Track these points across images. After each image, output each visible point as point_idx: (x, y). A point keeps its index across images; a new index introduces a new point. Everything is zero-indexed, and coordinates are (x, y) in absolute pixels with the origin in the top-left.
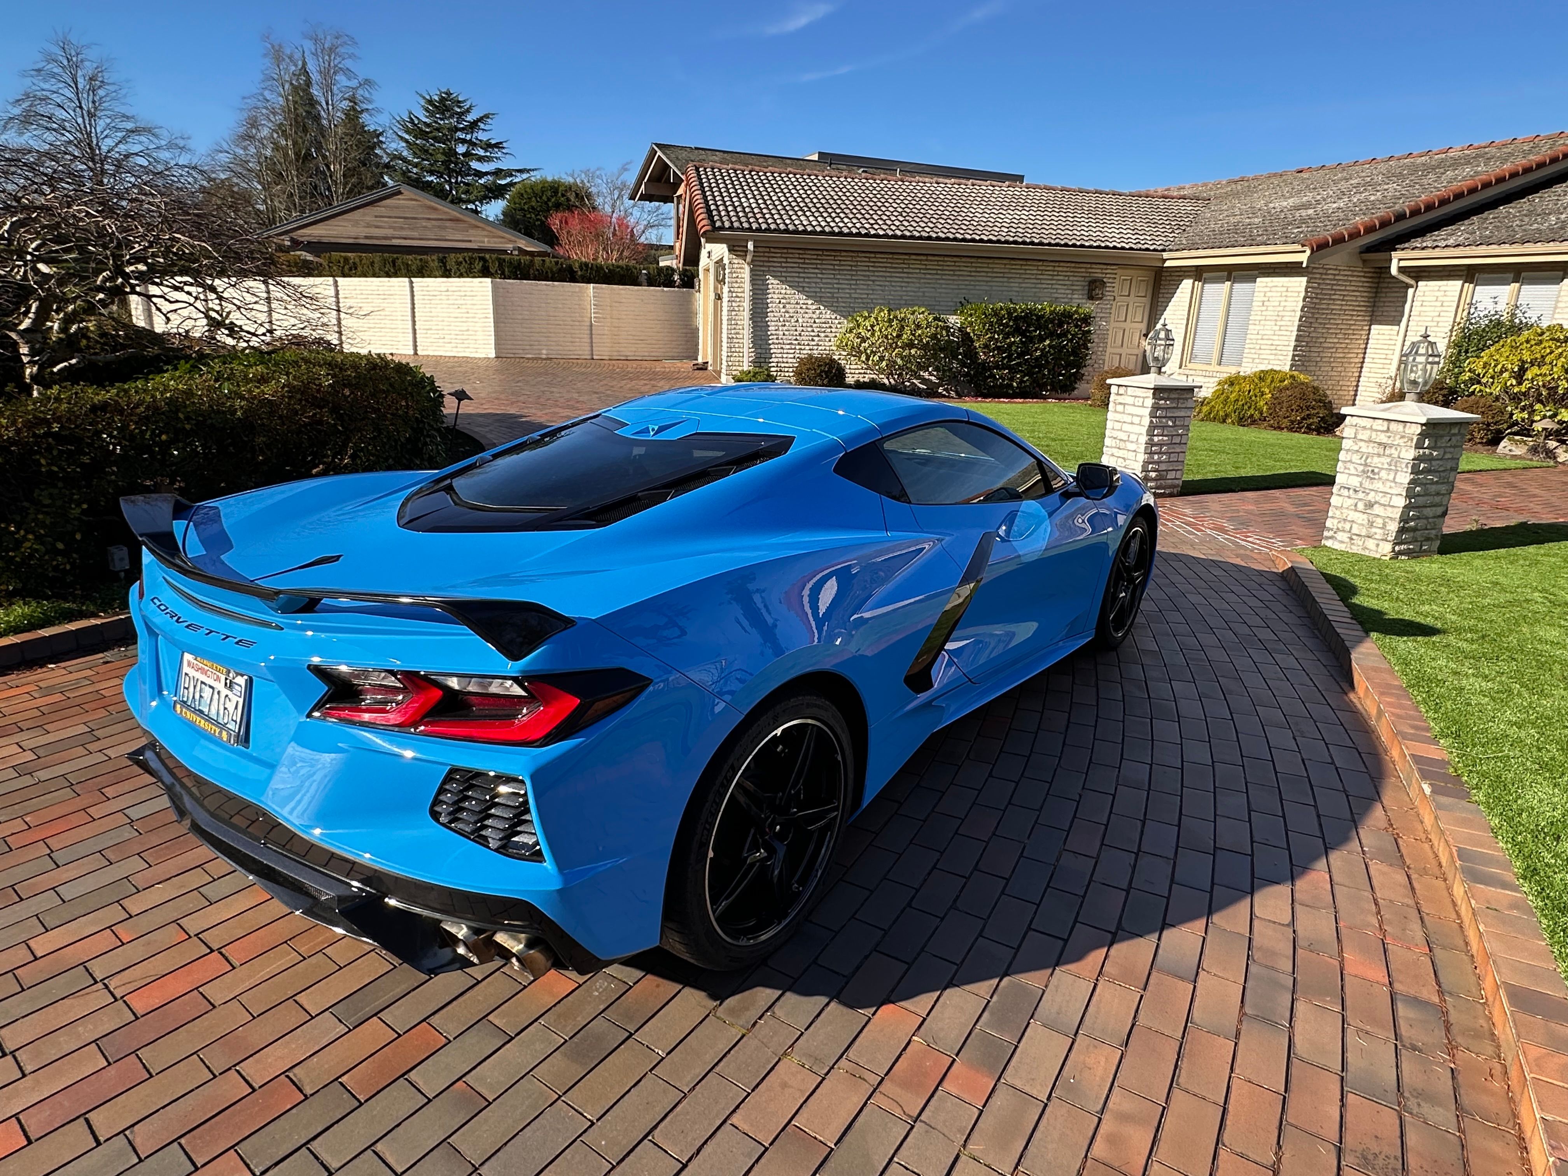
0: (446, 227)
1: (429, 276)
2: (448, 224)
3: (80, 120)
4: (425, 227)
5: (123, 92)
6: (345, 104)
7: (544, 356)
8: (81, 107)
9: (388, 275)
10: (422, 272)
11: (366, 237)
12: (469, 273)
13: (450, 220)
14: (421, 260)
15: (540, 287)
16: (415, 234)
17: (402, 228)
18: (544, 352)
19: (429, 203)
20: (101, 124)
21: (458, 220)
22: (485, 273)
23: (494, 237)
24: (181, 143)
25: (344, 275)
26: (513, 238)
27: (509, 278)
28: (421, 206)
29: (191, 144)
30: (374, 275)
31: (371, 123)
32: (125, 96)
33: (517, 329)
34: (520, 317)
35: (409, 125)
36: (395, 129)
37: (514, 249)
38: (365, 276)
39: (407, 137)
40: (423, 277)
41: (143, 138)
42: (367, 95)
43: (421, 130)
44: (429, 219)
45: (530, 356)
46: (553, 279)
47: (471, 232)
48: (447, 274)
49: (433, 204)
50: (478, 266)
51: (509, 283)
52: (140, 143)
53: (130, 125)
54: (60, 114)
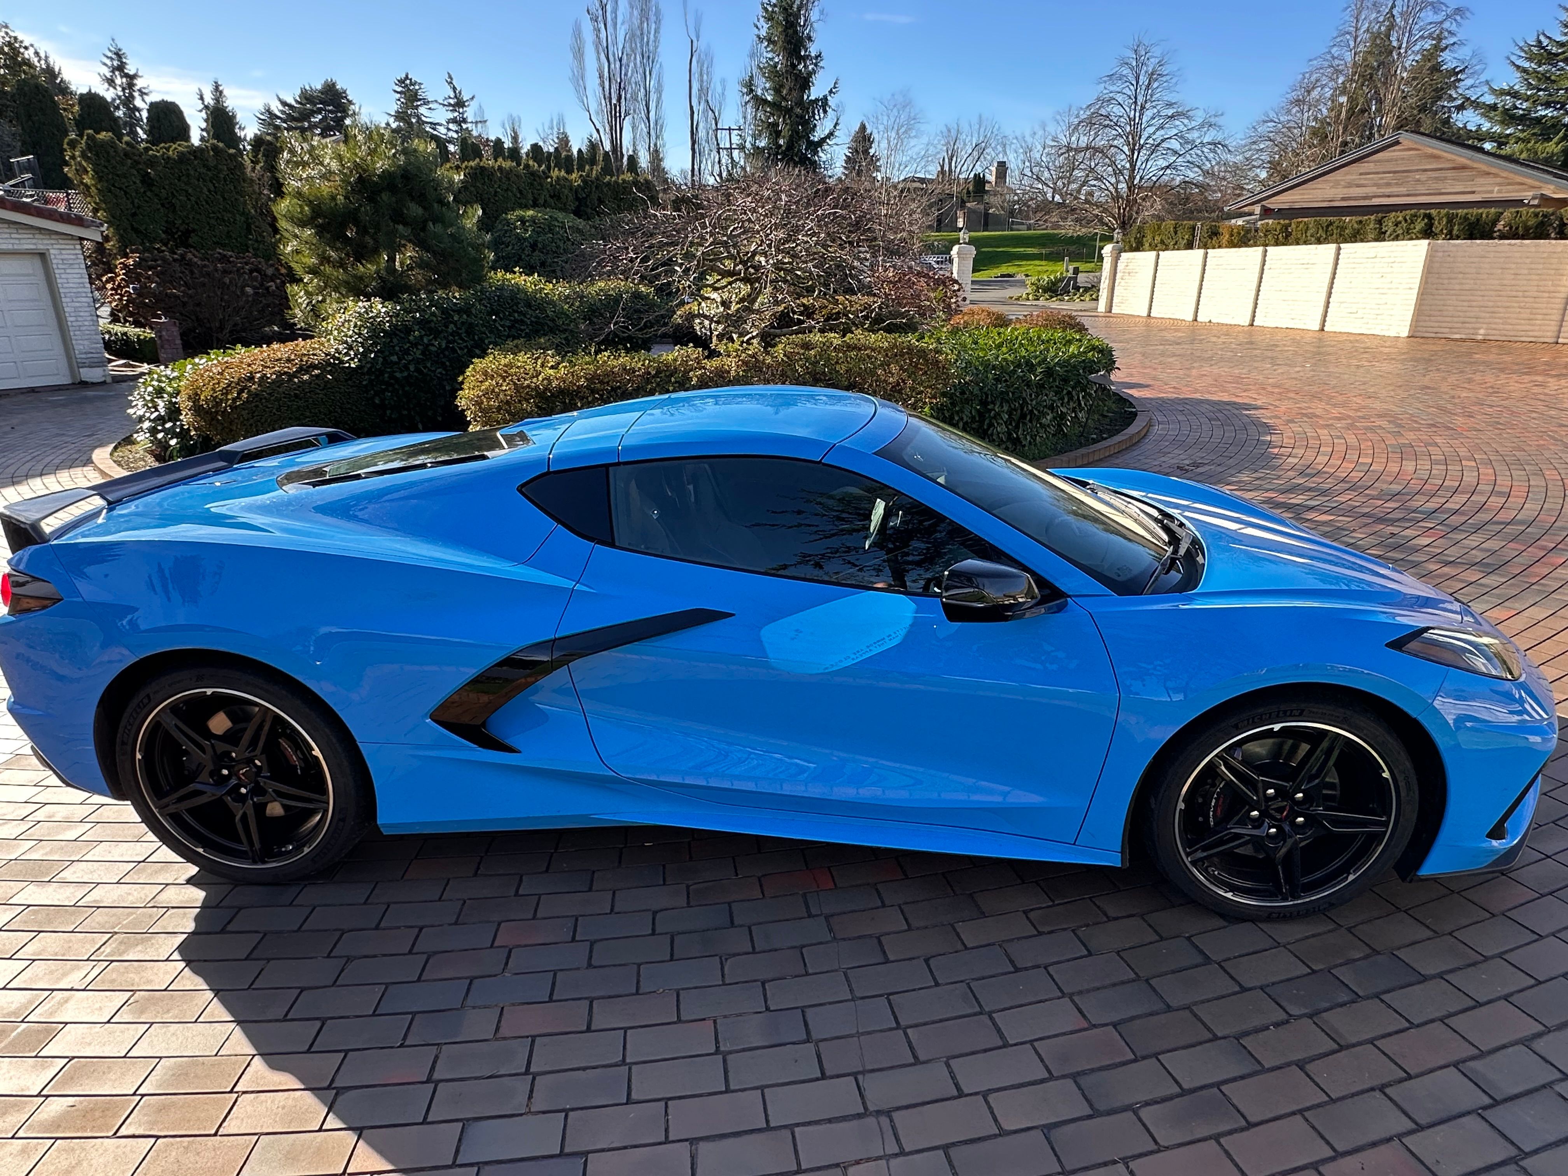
0: (1446, 178)
1: (1362, 241)
2: (1450, 174)
3: (1132, 116)
4: (1418, 180)
5: (1174, 81)
6: (1428, 44)
7: (1480, 337)
8: (1135, 102)
9: (1319, 242)
10: (1356, 237)
11: (1343, 199)
12: (1408, 235)
13: (1454, 168)
14: (1361, 222)
15: (1500, 249)
16: (1402, 190)
17: (1388, 185)
18: (1482, 331)
19: (1430, 151)
20: (1148, 114)
21: (1464, 168)
22: (1428, 233)
23: (1509, 184)
24: (1213, 120)
25: (1277, 243)
26: (1537, 184)
27: (1458, 238)
28: (1419, 156)
29: (1220, 121)
30: (1306, 243)
31: (1449, 60)
32: (1176, 84)
33: (1449, 302)
34: (1457, 287)
35: (1535, 50)
36: (1513, 58)
37: (1534, 198)
38: (1298, 244)
39: (1526, 65)
40: (1355, 241)
41: (1177, 123)
42: (1454, 28)
43: (1550, 53)
44: (1425, 170)
45: (1457, 336)
46: (1523, 237)
47: (1481, 180)
48: (1380, 237)
49: (1435, 152)
50: (1420, 225)
51: (1455, 245)
52: (1176, 127)
53: (1170, 112)
54: (1118, 111)
